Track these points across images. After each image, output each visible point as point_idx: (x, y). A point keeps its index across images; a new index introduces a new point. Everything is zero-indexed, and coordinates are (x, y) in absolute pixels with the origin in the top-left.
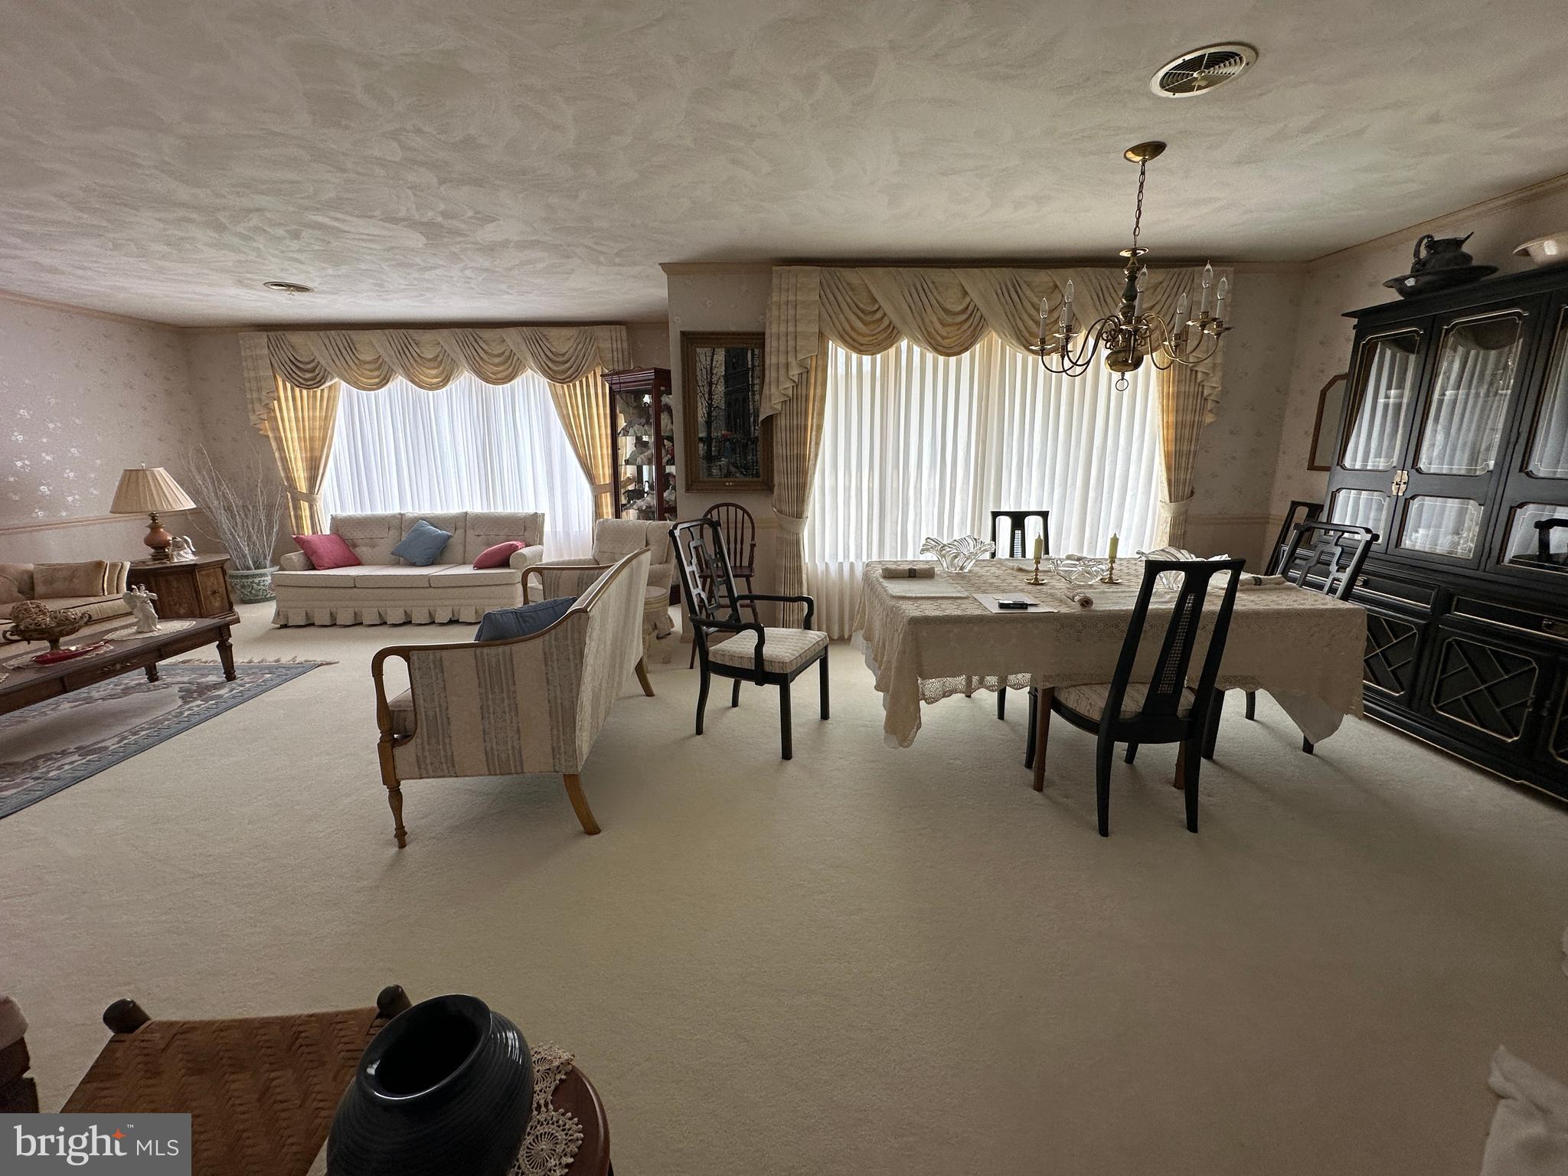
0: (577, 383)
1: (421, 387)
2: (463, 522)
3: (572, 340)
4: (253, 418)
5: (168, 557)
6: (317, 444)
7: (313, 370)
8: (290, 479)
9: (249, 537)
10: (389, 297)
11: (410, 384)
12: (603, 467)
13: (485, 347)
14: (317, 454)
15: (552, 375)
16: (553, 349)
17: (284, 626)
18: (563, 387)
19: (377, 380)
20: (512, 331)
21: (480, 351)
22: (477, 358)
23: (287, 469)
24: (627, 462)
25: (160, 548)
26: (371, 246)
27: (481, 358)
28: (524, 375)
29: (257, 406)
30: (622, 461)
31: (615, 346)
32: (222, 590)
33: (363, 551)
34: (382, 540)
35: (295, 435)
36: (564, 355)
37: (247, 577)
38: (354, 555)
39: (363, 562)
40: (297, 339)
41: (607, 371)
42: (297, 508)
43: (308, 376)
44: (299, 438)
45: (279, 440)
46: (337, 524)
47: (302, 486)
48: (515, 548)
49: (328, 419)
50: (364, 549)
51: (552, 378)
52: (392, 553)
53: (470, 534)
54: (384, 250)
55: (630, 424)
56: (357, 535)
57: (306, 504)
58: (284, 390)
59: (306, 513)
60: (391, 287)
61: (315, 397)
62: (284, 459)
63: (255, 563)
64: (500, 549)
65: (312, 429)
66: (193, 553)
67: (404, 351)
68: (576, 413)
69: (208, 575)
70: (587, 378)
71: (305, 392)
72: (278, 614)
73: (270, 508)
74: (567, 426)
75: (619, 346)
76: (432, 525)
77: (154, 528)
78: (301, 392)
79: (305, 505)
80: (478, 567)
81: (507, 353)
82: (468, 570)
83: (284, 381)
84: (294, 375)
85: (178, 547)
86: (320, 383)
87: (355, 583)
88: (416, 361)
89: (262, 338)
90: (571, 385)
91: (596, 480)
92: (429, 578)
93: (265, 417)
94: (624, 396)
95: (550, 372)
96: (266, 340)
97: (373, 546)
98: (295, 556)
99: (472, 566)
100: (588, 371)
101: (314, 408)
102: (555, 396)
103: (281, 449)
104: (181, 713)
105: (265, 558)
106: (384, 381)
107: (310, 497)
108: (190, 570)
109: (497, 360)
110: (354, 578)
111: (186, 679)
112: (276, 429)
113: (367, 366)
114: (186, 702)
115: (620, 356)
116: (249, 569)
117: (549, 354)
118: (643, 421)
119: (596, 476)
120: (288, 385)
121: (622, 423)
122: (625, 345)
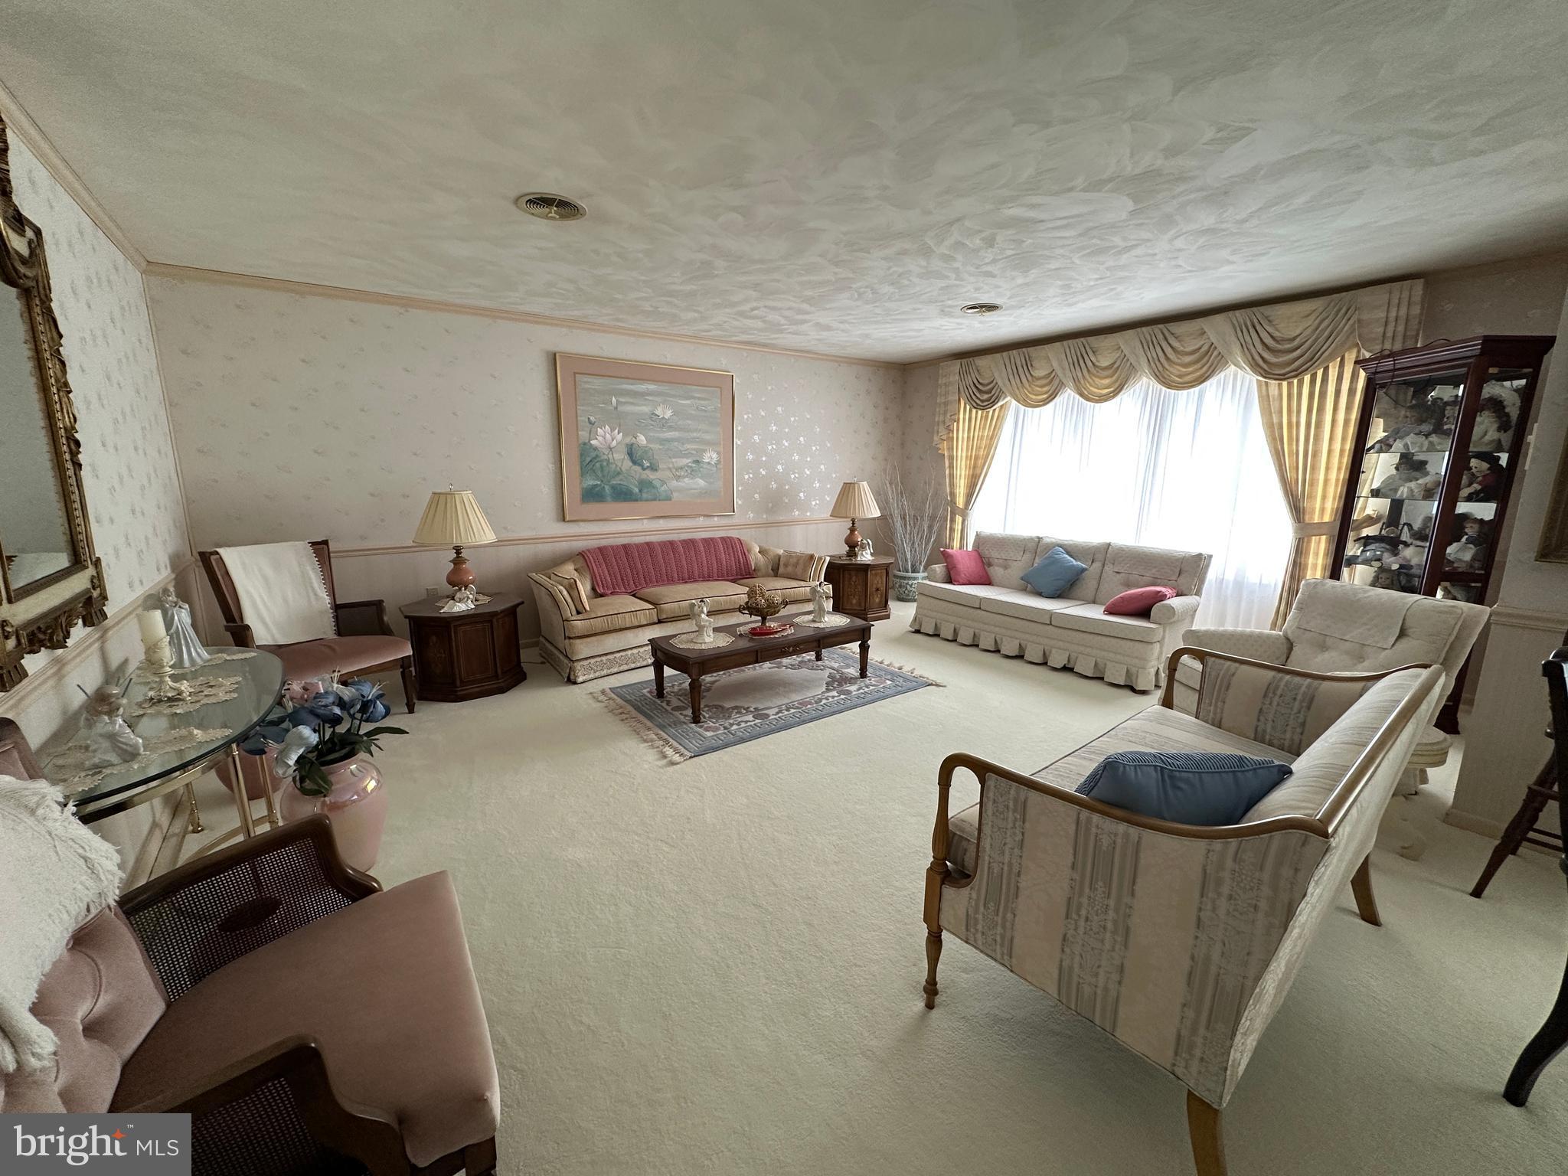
0: (1307, 378)
1: (1088, 399)
2: (1104, 554)
3: (1313, 317)
4: (936, 438)
5: (855, 555)
6: (980, 462)
7: (989, 392)
8: (953, 494)
9: (913, 543)
10: (1074, 300)
11: (1077, 397)
12: (1324, 497)
13: (1175, 344)
14: (978, 471)
15: (1266, 370)
16: (1276, 334)
17: (918, 632)
18: (1280, 386)
19: (1045, 396)
20: (1219, 319)
21: (1168, 350)
22: (1163, 360)
23: (952, 485)
24: (1376, 493)
25: (852, 546)
26: (1067, 234)
27: (1167, 358)
28: (1222, 375)
29: (941, 428)
30: (1364, 490)
31: (1393, 314)
32: (883, 589)
33: (996, 572)
34: (1015, 563)
35: (964, 454)
36: (1294, 339)
37: (904, 578)
38: (987, 573)
39: (994, 582)
40: (982, 362)
41: (1368, 355)
42: (953, 521)
43: (986, 397)
44: (967, 457)
45: (951, 458)
46: (980, 540)
47: (960, 502)
48: (1161, 597)
49: (993, 438)
50: (996, 568)
51: (1266, 374)
52: (1022, 579)
53: (1109, 569)
54: (1080, 235)
55: (1394, 434)
56: (994, 554)
57: (961, 518)
58: (964, 411)
59: (958, 527)
60: (1079, 286)
61: (987, 417)
62: (951, 476)
63: (912, 566)
64: (1142, 594)
65: (978, 448)
66: (872, 554)
67: (1079, 362)
68: (1294, 420)
69: (876, 575)
70: (1326, 369)
71: (980, 412)
72: (915, 619)
73: (933, 518)
74: (1274, 439)
75: (1403, 312)
76: (1068, 553)
77: (852, 530)
78: (977, 412)
79: (959, 519)
80: (1110, 611)
81: (1205, 348)
82: (1096, 613)
83: (965, 404)
84: (974, 397)
85: (863, 548)
86: (994, 403)
87: (980, 605)
88: (1088, 371)
89: (956, 366)
90: (1295, 381)
91: (1307, 517)
92: (1051, 614)
93: (944, 437)
94: (1392, 392)
95: (1265, 366)
96: (959, 366)
97: (1006, 568)
98: (939, 568)
99: (1103, 608)
100: (1331, 358)
101: (984, 428)
102: (1265, 399)
103: (951, 467)
104: (820, 700)
105: (920, 564)
106: (1052, 397)
107: (964, 513)
108: (865, 568)
109: (1187, 359)
110: (981, 599)
111: (836, 665)
112: (951, 449)
113: (1039, 383)
114: (828, 690)
115: (1401, 328)
116: (907, 572)
117: (1269, 341)
118: (1426, 427)
119: (1308, 510)
120: (968, 407)
121: (1378, 431)
122: (1416, 310)
